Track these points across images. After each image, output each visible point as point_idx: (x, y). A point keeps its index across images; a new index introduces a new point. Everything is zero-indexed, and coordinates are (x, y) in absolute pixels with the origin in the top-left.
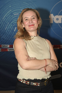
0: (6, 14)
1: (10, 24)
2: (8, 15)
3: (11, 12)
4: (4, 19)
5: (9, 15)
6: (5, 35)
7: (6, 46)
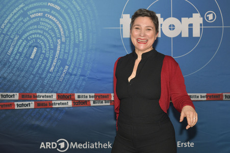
0: (11, 15)
1: (21, 41)
2: (16, 17)
3: (22, 8)
4: (5, 26)
5: (19, 17)
6: (9, 67)
7: (11, 96)
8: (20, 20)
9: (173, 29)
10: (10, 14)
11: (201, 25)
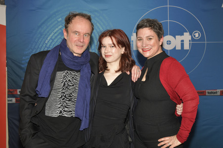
2: (56, 35)
4: (48, 41)
8: (59, 37)
9: (170, 44)
10: (51, 33)
11: (190, 41)
